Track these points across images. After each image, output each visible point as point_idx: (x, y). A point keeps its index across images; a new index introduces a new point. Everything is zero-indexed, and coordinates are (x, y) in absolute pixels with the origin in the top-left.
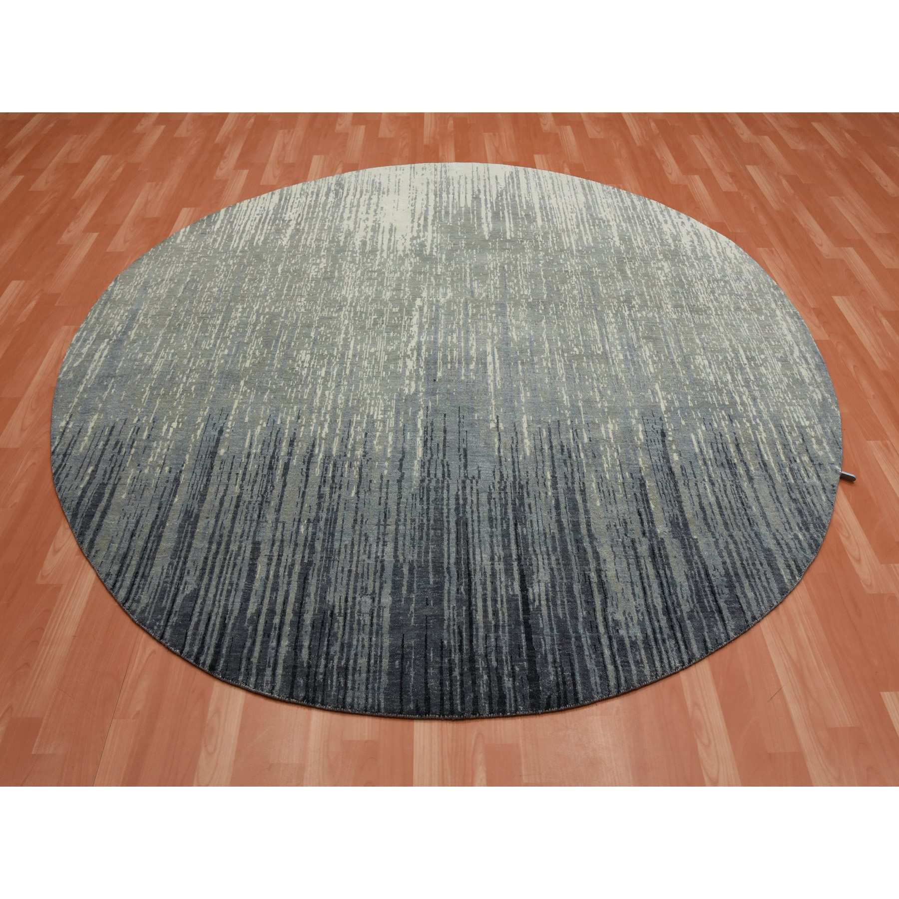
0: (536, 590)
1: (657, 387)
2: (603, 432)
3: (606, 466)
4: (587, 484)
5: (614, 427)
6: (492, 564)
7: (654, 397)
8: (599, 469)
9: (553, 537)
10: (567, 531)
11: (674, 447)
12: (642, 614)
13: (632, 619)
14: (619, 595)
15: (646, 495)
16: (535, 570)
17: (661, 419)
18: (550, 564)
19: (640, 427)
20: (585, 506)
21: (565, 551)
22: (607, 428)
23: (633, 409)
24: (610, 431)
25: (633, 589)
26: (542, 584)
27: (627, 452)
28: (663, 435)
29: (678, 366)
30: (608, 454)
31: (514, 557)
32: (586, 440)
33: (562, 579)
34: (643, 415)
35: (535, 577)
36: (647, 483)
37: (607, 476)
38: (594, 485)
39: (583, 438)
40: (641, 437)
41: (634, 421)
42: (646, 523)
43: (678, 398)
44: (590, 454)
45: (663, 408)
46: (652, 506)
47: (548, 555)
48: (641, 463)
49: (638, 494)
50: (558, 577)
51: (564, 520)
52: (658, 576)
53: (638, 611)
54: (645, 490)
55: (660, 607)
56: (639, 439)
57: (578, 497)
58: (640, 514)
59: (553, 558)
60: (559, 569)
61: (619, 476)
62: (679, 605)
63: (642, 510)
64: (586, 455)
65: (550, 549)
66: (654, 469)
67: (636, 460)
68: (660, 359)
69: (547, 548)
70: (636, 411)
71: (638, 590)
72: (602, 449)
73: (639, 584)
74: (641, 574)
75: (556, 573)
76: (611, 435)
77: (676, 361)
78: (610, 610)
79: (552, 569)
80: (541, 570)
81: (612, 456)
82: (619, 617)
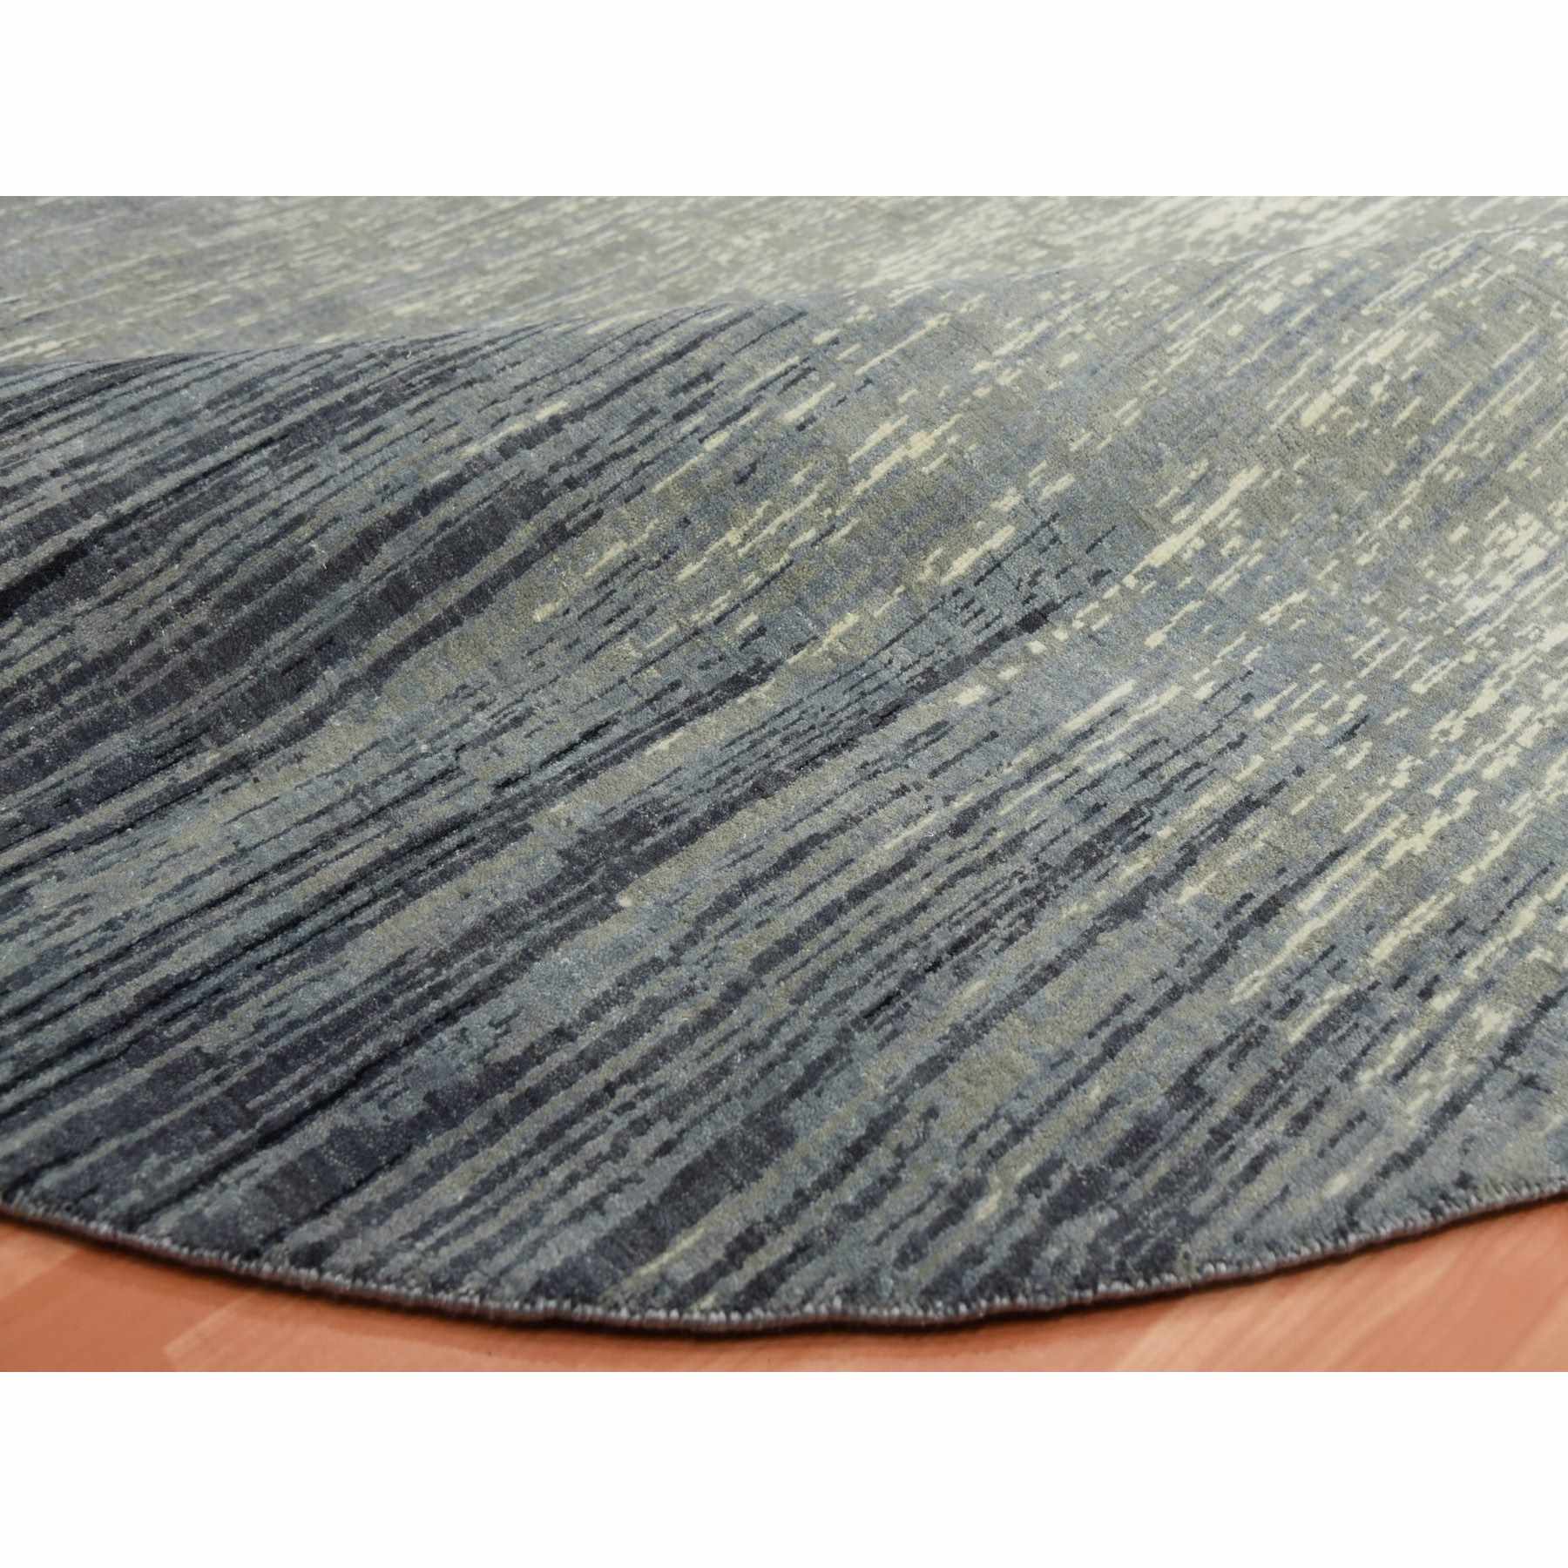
0: (21, 644)
1: (1242, 481)
2: (874, 438)
3: (733, 537)
4: (603, 529)
5: (929, 456)
6: (55, 473)
7: (1184, 500)
8: (701, 526)
9: (290, 564)
10: (346, 590)
11: (1008, 673)
12: (101, 943)
13: (60, 928)
14: (161, 853)
15: (703, 711)
16: (106, 590)
17: (1097, 577)
18: (164, 620)
19: (999, 540)
20: (500, 581)
21: (257, 629)
22: (901, 436)
23: (1064, 462)
24: (896, 456)
25: (210, 871)
26: (61, 646)
27: (847, 562)
28: (1031, 623)
29: (1413, 488)
30: (787, 515)
31: (125, 507)
32: (793, 415)
33: (124, 686)
34: (1067, 508)
35: (80, 606)
36: (761, 692)
37: (690, 570)
38: (615, 553)
39: (792, 404)
40: (961, 565)
41: (1010, 500)
42: (559, 767)
43: (1257, 572)
44: (743, 458)
45: (1159, 555)
46: (663, 745)
47: (202, 591)
48: (838, 629)
49: (683, 694)
50: (123, 671)
51: (388, 553)
52: (327, 899)
53: (110, 925)
54: (719, 702)
55: (170, 968)
56: (941, 567)
57: (523, 535)
58: (590, 735)
59: (200, 615)
60: (160, 659)
61: (721, 603)
62: (221, 1013)
63: (617, 731)
64: (725, 451)
65: (230, 585)
66: (848, 673)
67: (839, 611)
68: (1389, 409)
69: (229, 572)
70: (1065, 482)
71: (218, 883)
72: (798, 479)
73: (246, 873)
74: (304, 854)
75: (138, 659)
76: (879, 471)
77: (1433, 466)
78: (65, 862)
79: (145, 637)
80: (120, 609)
81: (793, 530)
82: (47, 896)
